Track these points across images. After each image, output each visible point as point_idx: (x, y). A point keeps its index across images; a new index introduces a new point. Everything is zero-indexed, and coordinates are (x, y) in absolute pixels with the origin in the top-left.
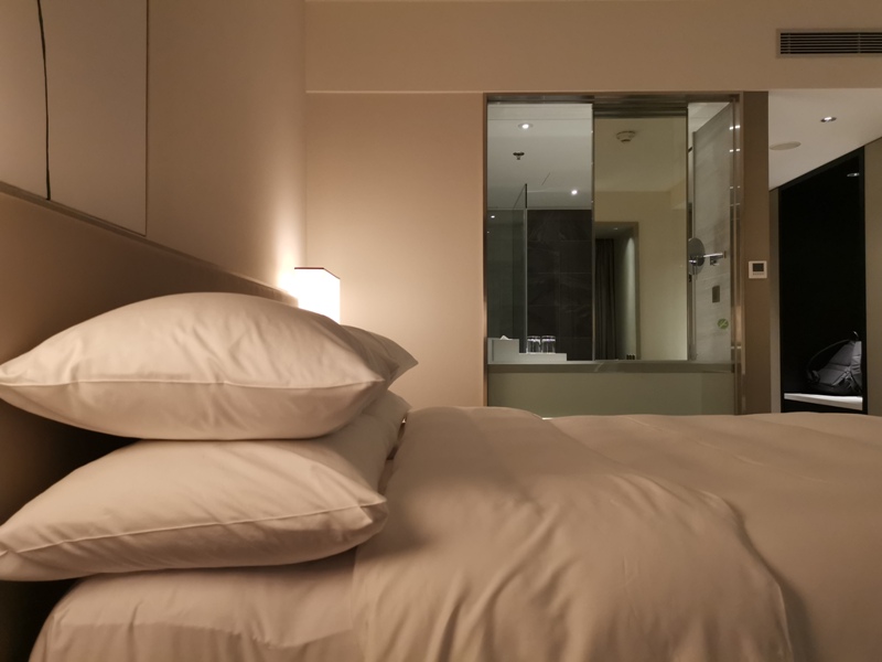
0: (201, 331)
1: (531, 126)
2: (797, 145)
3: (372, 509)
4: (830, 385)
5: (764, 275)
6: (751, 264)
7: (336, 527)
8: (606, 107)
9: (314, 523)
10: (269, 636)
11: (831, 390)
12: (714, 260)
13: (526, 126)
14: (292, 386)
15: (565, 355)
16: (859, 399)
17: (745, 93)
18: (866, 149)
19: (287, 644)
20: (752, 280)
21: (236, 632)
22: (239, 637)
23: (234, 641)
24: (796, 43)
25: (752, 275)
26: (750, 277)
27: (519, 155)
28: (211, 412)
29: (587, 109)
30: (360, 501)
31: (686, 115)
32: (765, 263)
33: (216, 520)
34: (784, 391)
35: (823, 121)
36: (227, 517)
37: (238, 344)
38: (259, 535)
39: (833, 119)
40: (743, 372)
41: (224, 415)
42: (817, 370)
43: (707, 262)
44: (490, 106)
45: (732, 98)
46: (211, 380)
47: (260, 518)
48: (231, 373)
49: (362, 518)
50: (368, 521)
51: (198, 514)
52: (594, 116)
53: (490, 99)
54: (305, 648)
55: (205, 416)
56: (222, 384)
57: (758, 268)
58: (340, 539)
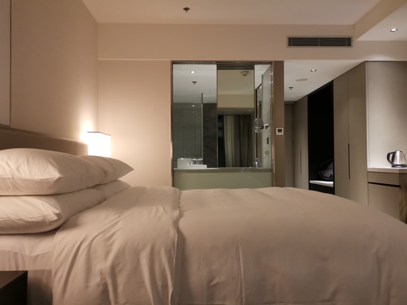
0: (9, 162)
1: (195, 72)
2: (307, 80)
3: (57, 214)
4: (326, 177)
5: (282, 134)
6: (277, 129)
7: (47, 220)
8: (222, 66)
9: (40, 219)
10: (27, 253)
11: (327, 179)
12: (267, 127)
13: (193, 72)
14: (35, 179)
15: (206, 166)
16: (332, 183)
17: (275, 61)
18: (334, 81)
19: (32, 255)
20: (278, 135)
21: (16, 252)
22: (17, 253)
23: (16, 254)
24: (294, 42)
25: (278, 133)
26: (277, 134)
27: (195, 82)
28: (11, 187)
29: (215, 66)
30: (53, 212)
31: (254, 69)
32: (282, 129)
33: (9, 218)
34: (310, 179)
35: (312, 71)
36: (13, 217)
37: (20, 166)
38: (23, 223)
39: (315, 70)
40: (274, 172)
41: (15, 187)
42: (323, 171)
43: (265, 127)
44: (174, 65)
45: (270, 63)
46: (11, 177)
47: (23, 218)
48: (17, 175)
49: (54, 218)
50: (56, 218)
51: (4, 216)
52: (217, 69)
53: (173, 63)
54: (37, 256)
55: (9, 188)
56: (14, 178)
57: (280, 131)
58: (48, 224)
